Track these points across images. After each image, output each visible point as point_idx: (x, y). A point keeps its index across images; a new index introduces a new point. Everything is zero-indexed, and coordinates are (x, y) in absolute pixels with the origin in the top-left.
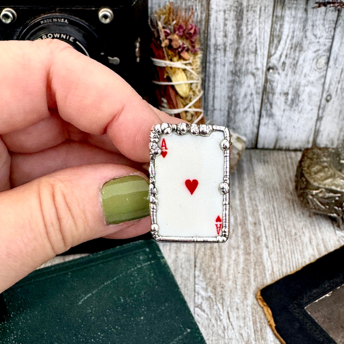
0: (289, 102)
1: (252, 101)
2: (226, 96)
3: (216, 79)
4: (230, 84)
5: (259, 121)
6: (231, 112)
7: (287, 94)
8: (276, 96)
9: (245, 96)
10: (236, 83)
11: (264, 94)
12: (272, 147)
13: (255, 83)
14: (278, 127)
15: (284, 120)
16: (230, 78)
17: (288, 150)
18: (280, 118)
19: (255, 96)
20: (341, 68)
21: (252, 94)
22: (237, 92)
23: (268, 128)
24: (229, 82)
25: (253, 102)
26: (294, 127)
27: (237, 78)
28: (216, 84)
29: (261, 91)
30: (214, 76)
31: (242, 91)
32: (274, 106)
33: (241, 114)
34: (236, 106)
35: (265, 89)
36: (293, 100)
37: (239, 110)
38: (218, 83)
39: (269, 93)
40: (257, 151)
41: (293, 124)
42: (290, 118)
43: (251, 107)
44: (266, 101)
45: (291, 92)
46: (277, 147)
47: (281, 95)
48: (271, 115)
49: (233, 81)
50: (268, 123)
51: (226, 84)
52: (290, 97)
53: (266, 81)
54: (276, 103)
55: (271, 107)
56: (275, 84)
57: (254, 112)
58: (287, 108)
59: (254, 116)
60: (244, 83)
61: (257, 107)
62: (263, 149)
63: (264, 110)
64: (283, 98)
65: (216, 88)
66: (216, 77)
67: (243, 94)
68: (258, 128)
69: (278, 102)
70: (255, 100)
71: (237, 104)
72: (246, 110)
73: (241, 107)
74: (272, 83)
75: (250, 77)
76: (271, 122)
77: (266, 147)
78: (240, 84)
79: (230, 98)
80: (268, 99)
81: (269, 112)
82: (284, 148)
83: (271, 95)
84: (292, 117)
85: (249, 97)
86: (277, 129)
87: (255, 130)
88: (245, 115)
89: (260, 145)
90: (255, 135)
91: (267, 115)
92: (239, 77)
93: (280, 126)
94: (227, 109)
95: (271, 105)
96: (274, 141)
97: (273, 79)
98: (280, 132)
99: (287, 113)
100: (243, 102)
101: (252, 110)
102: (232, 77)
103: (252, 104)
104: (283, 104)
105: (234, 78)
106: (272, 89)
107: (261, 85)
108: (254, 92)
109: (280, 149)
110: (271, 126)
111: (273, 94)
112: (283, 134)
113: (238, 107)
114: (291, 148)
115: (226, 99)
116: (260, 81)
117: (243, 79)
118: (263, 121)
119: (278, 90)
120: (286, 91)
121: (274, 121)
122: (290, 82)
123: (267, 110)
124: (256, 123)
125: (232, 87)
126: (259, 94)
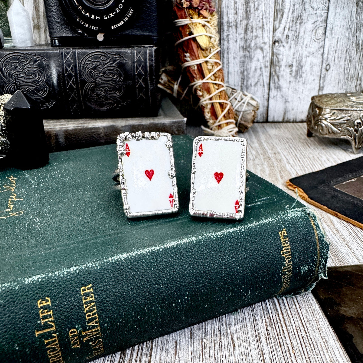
0: (294, 74)
1: (261, 75)
2: (239, 71)
3: (230, 56)
4: (242, 59)
5: (269, 94)
6: (244, 87)
7: (291, 66)
8: (282, 69)
9: (256, 70)
10: (246, 58)
11: (272, 66)
12: (281, 120)
13: (263, 57)
14: (286, 99)
15: (290, 92)
16: (242, 53)
17: (295, 122)
18: (287, 90)
19: (264, 70)
20: (337, 37)
21: (261, 68)
22: (249, 67)
23: (277, 100)
24: (241, 57)
25: (263, 76)
26: (299, 98)
27: (247, 53)
28: (230, 60)
29: (268, 64)
30: (228, 53)
31: (252, 65)
32: (280, 78)
33: (253, 88)
34: (247, 81)
35: (272, 62)
36: (297, 72)
37: (251, 85)
38: (231, 59)
39: (276, 65)
40: (268, 124)
41: (299, 96)
42: (296, 90)
43: (261, 81)
44: (274, 74)
45: (295, 64)
46: (286, 119)
47: (287, 67)
48: (279, 88)
49: (245, 56)
50: (277, 95)
51: (238, 60)
52: (294, 68)
53: (273, 54)
54: (282, 75)
55: (279, 80)
56: (280, 57)
57: (264, 85)
58: (292, 79)
59: (264, 90)
60: (254, 57)
61: (266, 80)
62: (273, 122)
63: (273, 83)
64: (288, 70)
65: (230, 65)
66: (230, 53)
67: (253, 69)
68: (268, 101)
69: (285, 73)
70: (264, 74)
71: (248, 78)
72: (256, 84)
73: (252, 81)
74: (278, 56)
75: (259, 51)
76: (279, 95)
77: (276, 120)
78: (250, 58)
79: (242, 73)
80: (275, 71)
81: (277, 85)
82: (292, 120)
83: (277, 68)
84: (297, 89)
85: (258, 71)
86: (284, 101)
87: (266, 104)
88: (256, 89)
89: (270, 119)
90: (265, 108)
91: (275, 88)
92: (249, 52)
93: (287, 98)
94: (240, 84)
95: (278, 77)
96: (283, 113)
97: (279, 52)
98: (288, 104)
99: (292, 84)
100: (254, 77)
101: (262, 84)
102: (243, 52)
103: (261, 77)
104: (289, 75)
105: (245, 53)
106: (278, 62)
107: (268, 58)
108: (263, 66)
109: (288, 122)
110: (279, 99)
111: (280, 66)
112: (290, 106)
113: (250, 81)
114: (298, 120)
115: (239, 73)
116: (268, 54)
117: (252, 54)
118: (271, 94)
119: (283, 63)
120: (290, 63)
121: (281, 93)
122: (294, 55)
123: (275, 83)
124: (266, 96)
125: (244, 62)
126: (267, 67)
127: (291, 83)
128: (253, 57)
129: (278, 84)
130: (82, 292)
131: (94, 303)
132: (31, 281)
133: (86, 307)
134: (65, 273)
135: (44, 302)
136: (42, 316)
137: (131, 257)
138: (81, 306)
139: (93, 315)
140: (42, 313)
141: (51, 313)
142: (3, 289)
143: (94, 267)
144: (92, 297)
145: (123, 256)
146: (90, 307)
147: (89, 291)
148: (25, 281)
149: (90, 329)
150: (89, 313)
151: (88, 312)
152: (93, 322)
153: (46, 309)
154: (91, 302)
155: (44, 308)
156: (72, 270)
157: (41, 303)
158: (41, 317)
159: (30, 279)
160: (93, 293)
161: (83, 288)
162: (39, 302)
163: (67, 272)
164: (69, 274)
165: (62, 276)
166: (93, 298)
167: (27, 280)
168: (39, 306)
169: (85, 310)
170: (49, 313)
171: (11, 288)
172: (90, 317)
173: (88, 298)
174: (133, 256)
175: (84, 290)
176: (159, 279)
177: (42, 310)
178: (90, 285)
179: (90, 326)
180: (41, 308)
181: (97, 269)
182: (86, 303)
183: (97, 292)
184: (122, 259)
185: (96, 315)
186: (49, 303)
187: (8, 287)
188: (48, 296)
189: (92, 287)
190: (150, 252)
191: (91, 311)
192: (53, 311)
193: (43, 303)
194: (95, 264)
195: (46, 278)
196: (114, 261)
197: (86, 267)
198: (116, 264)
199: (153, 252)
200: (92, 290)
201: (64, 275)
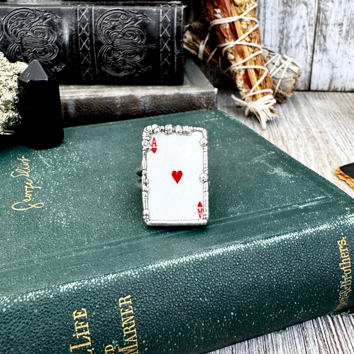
0: (344, 34)
1: (304, 34)
2: (278, 29)
3: (267, 11)
4: (281, 16)
5: (312, 58)
6: (282, 48)
7: (341, 25)
8: (330, 27)
9: (298, 28)
10: (287, 14)
11: (318, 25)
12: (326, 88)
13: (308, 14)
14: (333, 64)
15: (339, 55)
16: (282, 8)
17: (343, 91)
18: (335, 53)
19: (307, 28)
21: (304, 26)
22: (289, 25)
23: (322, 65)
24: (280, 13)
25: (306, 35)
26: (350, 63)
27: (288, 8)
28: (267, 16)
29: (313, 22)
30: (265, 7)
31: (294, 23)
32: (327, 39)
33: (293, 49)
34: (287, 41)
35: (318, 19)
36: (347, 32)
37: (291, 46)
38: (268, 15)
39: (322, 24)
40: (310, 93)
41: (349, 61)
42: (346, 53)
43: (304, 41)
44: (319, 33)
45: (345, 23)
46: (332, 88)
47: (336, 25)
48: (325, 51)
49: (285, 12)
50: (322, 59)
51: (277, 15)
52: (344, 28)
53: (319, 10)
54: (330, 35)
55: (325, 41)
56: (328, 14)
57: (307, 47)
58: (342, 41)
59: (307, 52)
60: (296, 13)
61: (310, 41)
62: (316, 91)
63: (318, 44)
64: (337, 29)
65: (267, 21)
66: (267, 8)
67: (294, 27)
68: (311, 65)
69: (332, 34)
70: (308, 34)
71: (288, 38)
72: (298, 44)
73: (293, 41)
74: (325, 13)
75: (302, 6)
76: (325, 58)
77: (320, 88)
78: (291, 14)
79: (281, 32)
80: (321, 31)
81: (323, 47)
82: (339, 89)
83: (324, 26)
84: (347, 53)
85: (301, 29)
86: (331, 66)
87: (309, 69)
88: (297, 51)
89: (313, 87)
90: (308, 74)
91: (320, 50)
92: (290, 7)
93: (334, 62)
94: (278, 45)
95: (324, 37)
96: (329, 81)
97: (327, 8)
98: (335, 70)
99: (341, 47)
100: (295, 37)
101: (305, 45)
102: (283, 7)
103: (304, 37)
104: (338, 36)
105: (285, 9)
106: (326, 19)
107: (313, 15)
108: (306, 24)
109: (335, 91)
110: (325, 63)
111: (327, 25)
112: (338, 72)
113: (290, 42)
114: (347, 90)
115: (277, 31)
116: (313, 11)
117: (294, 9)
118: (316, 58)
119: (331, 21)
120: (340, 21)
121: (328, 57)
122: (345, 12)
123: (320, 45)
124: (309, 60)
125: (283, 19)
126: (312, 25)
127: (340, 45)
128: (294, 13)
129: (325, 46)
130: (120, 304)
131: (133, 317)
132: (66, 289)
133: (124, 320)
134: (102, 281)
135: (80, 313)
136: (78, 329)
137: (173, 266)
138: (119, 319)
139: (131, 330)
140: (78, 325)
141: (87, 325)
142: (38, 296)
143: (133, 275)
144: (130, 309)
145: (164, 264)
146: (128, 320)
147: (128, 302)
148: (60, 289)
149: (127, 345)
150: (127, 328)
151: (125, 326)
152: (131, 338)
153: (82, 321)
154: (130, 315)
155: (80, 320)
156: (109, 278)
157: (76, 315)
158: (76, 331)
159: (65, 287)
160: (131, 305)
161: (121, 299)
162: (74, 313)
163: (104, 280)
164: (107, 283)
165: (99, 284)
166: (132, 311)
167: (62, 288)
168: (75, 317)
169: (124, 324)
170: (85, 326)
171: (45, 296)
172: (127, 332)
173: (127, 310)
174: (175, 264)
175: (122, 301)
176: (203, 292)
177: (77, 322)
178: (129, 296)
179: (127, 342)
180: (77, 319)
181: (136, 278)
182: (124, 316)
183: (136, 304)
184: (164, 267)
185: (135, 330)
186: (85, 315)
187: (42, 295)
188: (84, 307)
189: (131, 298)
190: (194, 260)
191: (129, 325)
192: (89, 324)
193: (78, 315)
194: (135, 272)
195: (83, 286)
196: (154, 269)
197: (125, 275)
198: (157, 272)
199: (197, 260)
200: (130, 302)
201: (101, 283)
